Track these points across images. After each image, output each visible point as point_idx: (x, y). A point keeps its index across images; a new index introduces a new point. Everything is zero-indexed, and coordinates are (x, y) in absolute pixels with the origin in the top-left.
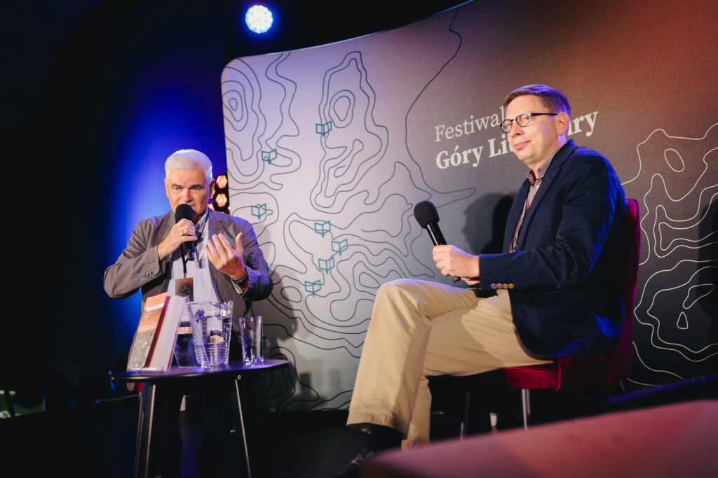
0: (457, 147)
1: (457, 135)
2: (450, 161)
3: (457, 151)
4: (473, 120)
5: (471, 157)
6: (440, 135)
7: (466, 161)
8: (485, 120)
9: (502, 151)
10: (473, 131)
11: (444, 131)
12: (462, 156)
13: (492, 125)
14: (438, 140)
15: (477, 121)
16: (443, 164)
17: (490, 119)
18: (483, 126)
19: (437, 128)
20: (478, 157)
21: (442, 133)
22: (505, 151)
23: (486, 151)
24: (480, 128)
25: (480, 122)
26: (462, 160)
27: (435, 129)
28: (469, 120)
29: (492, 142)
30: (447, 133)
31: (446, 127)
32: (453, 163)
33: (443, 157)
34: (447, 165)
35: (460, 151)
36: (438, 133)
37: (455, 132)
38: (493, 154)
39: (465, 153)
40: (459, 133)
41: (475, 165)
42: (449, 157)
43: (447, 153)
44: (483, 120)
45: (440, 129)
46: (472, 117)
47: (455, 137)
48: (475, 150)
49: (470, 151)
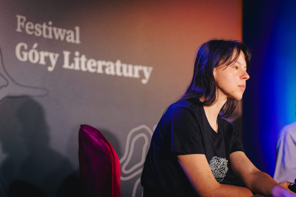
0: (35, 45)
1: (36, 33)
2: (28, 56)
3: (37, 49)
4: (53, 26)
5: (47, 60)
6: (21, 26)
7: (42, 62)
8: (62, 32)
9: (74, 66)
10: (50, 36)
11: (25, 23)
12: (40, 56)
13: (68, 39)
14: (19, 30)
15: (55, 29)
16: (22, 56)
17: (66, 33)
19: (19, 17)
21: (23, 24)
22: (77, 67)
23: (60, 61)
24: (57, 37)
25: (57, 31)
26: (39, 60)
27: (16, 19)
28: (47, 24)
29: (67, 54)
30: (27, 27)
31: (27, 21)
32: (31, 59)
33: (22, 49)
34: (25, 59)
35: (39, 49)
36: (19, 24)
37: (34, 30)
38: (66, 65)
39: (43, 54)
40: (38, 32)
41: (50, 69)
42: (28, 51)
43: (26, 47)
44: (60, 30)
45: (22, 20)
46: (50, 23)
47: (33, 34)
48: (51, 55)
49: (46, 54)
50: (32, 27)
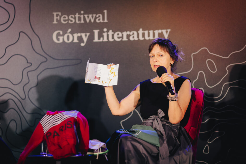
0: (70, 30)
1: (70, 22)
2: (63, 39)
3: (70, 33)
4: (84, 14)
5: (80, 39)
6: (57, 19)
7: (76, 40)
8: (92, 17)
9: (103, 39)
11: (60, 17)
12: (73, 37)
13: (97, 21)
14: (55, 22)
15: (86, 16)
16: (58, 39)
17: (96, 16)
18: (90, 20)
19: (55, 14)
20: (85, 39)
21: (58, 18)
22: (105, 40)
23: (92, 37)
24: (88, 21)
25: (88, 17)
26: (73, 40)
27: (53, 15)
28: (80, 14)
29: (96, 32)
30: (62, 19)
31: (62, 15)
32: (66, 40)
33: (58, 35)
34: (61, 41)
35: (72, 33)
36: (55, 18)
37: (68, 20)
38: (96, 40)
39: (76, 35)
40: (72, 21)
41: (82, 45)
42: (63, 35)
43: (61, 33)
44: (90, 16)
45: (57, 15)
46: (82, 12)
47: (68, 22)
48: (83, 35)
49: (79, 35)
50: (67, 18)
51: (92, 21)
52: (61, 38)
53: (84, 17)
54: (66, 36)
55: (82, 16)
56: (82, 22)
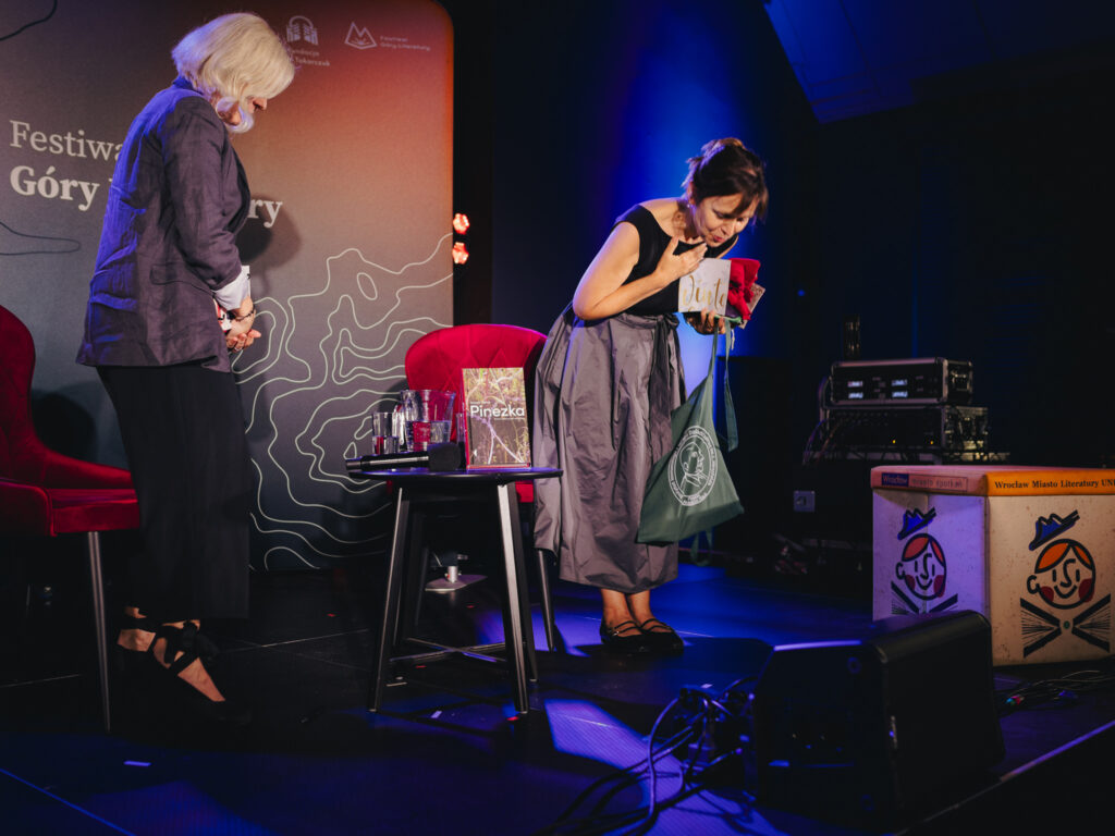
0: (51, 170)
1: (51, 149)
2: (36, 187)
3: (52, 175)
4: (85, 138)
5: (77, 193)
6: (20, 138)
7: (66, 196)
8: (106, 147)
11: (29, 134)
12: (60, 186)
14: (16, 144)
15: (91, 143)
16: (24, 187)
17: (113, 148)
18: (101, 155)
19: (16, 124)
20: (89, 197)
21: (24, 135)
24: (95, 155)
25: (96, 146)
26: (60, 193)
27: (12, 126)
28: (75, 135)
30: (33, 140)
31: (32, 130)
32: (43, 191)
33: (24, 176)
34: (31, 191)
35: (58, 176)
36: (16, 134)
37: (48, 144)
39: (66, 184)
40: (56, 148)
41: (82, 208)
42: (36, 179)
43: (32, 172)
44: (101, 144)
45: (21, 129)
46: (81, 133)
47: (47, 151)
48: (85, 186)
49: (75, 183)
50: (44, 140)
51: (106, 157)
52: (31, 185)
53: (86, 145)
54: (42, 181)
55: (81, 142)
56: (82, 154)
